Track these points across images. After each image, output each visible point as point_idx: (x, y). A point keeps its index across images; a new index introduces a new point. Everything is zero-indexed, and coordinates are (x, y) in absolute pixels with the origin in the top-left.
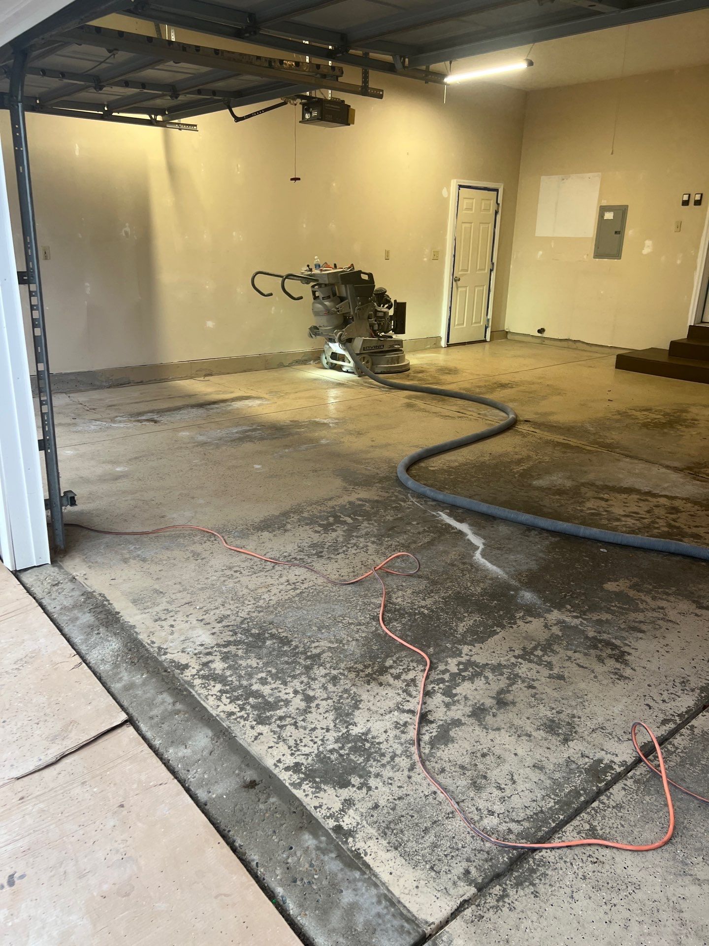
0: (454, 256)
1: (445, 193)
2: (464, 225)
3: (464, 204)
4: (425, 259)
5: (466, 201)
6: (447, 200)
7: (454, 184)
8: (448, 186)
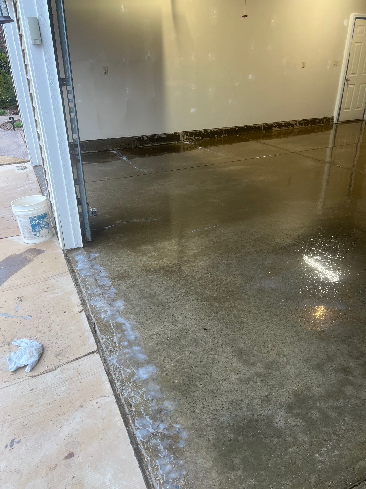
0: (348, 64)
1: (345, 23)
2: (357, 44)
3: (358, 29)
4: (328, 67)
5: (359, 28)
6: (346, 28)
7: (352, 16)
8: (348, 18)
